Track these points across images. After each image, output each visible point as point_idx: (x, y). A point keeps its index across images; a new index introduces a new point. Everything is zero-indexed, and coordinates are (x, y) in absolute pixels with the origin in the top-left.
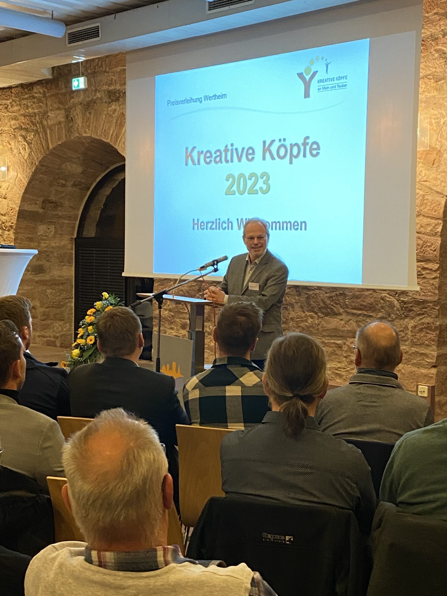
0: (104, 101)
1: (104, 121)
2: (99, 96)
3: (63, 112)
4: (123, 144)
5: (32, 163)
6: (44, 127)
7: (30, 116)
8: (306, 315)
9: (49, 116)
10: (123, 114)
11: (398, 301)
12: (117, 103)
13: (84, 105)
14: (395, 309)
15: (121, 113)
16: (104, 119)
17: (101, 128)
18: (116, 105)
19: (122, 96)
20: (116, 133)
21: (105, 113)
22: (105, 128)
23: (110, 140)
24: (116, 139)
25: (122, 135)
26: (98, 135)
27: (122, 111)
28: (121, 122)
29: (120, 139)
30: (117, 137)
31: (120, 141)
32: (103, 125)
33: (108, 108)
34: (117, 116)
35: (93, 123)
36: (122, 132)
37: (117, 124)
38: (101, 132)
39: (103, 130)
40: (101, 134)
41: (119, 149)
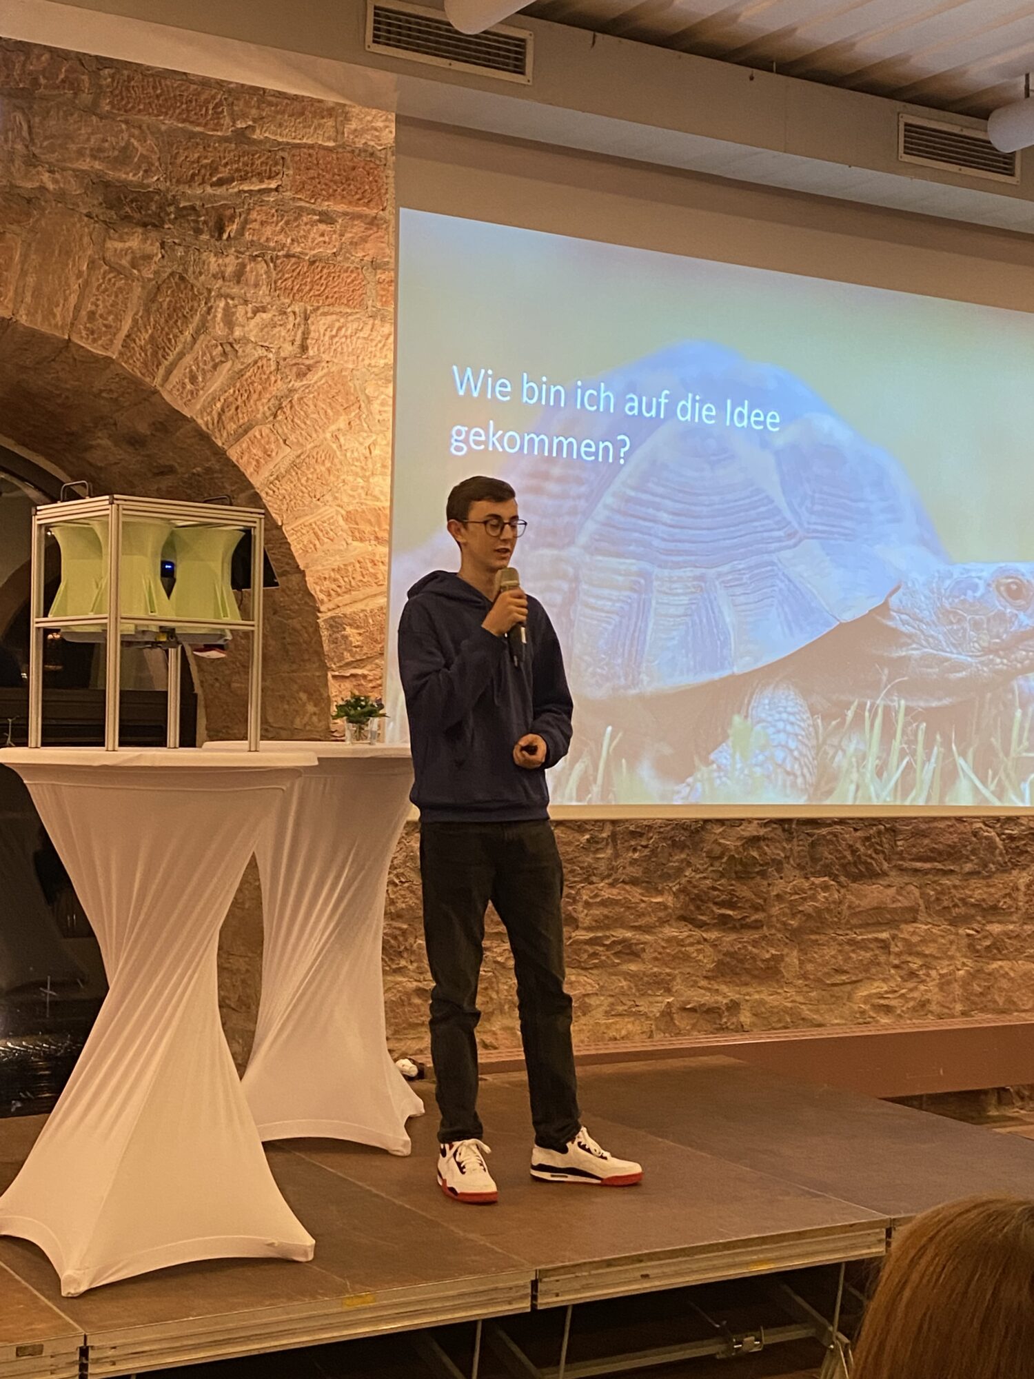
0: (85, 211)
1: (87, 283)
2: (51, 186)
4: (187, 380)
8: (813, 883)
10: (182, 278)
11: (999, 835)
12: (154, 234)
14: (997, 852)
15: (172, 274)
16: (85, 273)
17: (73, 299)
18: (149, 242)
19: (173, 216)
20: (152, 337)
21: (89, 252)
22: (93, 308)
23: (121, 354)
24: (152, 355)
25: (180, 346)
26: (56, 326)
27: (180, 270)
28: (178, 305)
29: (171, 358)
30: (158, 349)
31: (171, 364)
32: (81, 297)
33: (104, 241)
34: (150, 280)
35: (24, 273)
36: (182, 339)
37: (154, 307)
38: (71, 314)
39: (84, 313)
40: (69, 320)
41: (170, 392)
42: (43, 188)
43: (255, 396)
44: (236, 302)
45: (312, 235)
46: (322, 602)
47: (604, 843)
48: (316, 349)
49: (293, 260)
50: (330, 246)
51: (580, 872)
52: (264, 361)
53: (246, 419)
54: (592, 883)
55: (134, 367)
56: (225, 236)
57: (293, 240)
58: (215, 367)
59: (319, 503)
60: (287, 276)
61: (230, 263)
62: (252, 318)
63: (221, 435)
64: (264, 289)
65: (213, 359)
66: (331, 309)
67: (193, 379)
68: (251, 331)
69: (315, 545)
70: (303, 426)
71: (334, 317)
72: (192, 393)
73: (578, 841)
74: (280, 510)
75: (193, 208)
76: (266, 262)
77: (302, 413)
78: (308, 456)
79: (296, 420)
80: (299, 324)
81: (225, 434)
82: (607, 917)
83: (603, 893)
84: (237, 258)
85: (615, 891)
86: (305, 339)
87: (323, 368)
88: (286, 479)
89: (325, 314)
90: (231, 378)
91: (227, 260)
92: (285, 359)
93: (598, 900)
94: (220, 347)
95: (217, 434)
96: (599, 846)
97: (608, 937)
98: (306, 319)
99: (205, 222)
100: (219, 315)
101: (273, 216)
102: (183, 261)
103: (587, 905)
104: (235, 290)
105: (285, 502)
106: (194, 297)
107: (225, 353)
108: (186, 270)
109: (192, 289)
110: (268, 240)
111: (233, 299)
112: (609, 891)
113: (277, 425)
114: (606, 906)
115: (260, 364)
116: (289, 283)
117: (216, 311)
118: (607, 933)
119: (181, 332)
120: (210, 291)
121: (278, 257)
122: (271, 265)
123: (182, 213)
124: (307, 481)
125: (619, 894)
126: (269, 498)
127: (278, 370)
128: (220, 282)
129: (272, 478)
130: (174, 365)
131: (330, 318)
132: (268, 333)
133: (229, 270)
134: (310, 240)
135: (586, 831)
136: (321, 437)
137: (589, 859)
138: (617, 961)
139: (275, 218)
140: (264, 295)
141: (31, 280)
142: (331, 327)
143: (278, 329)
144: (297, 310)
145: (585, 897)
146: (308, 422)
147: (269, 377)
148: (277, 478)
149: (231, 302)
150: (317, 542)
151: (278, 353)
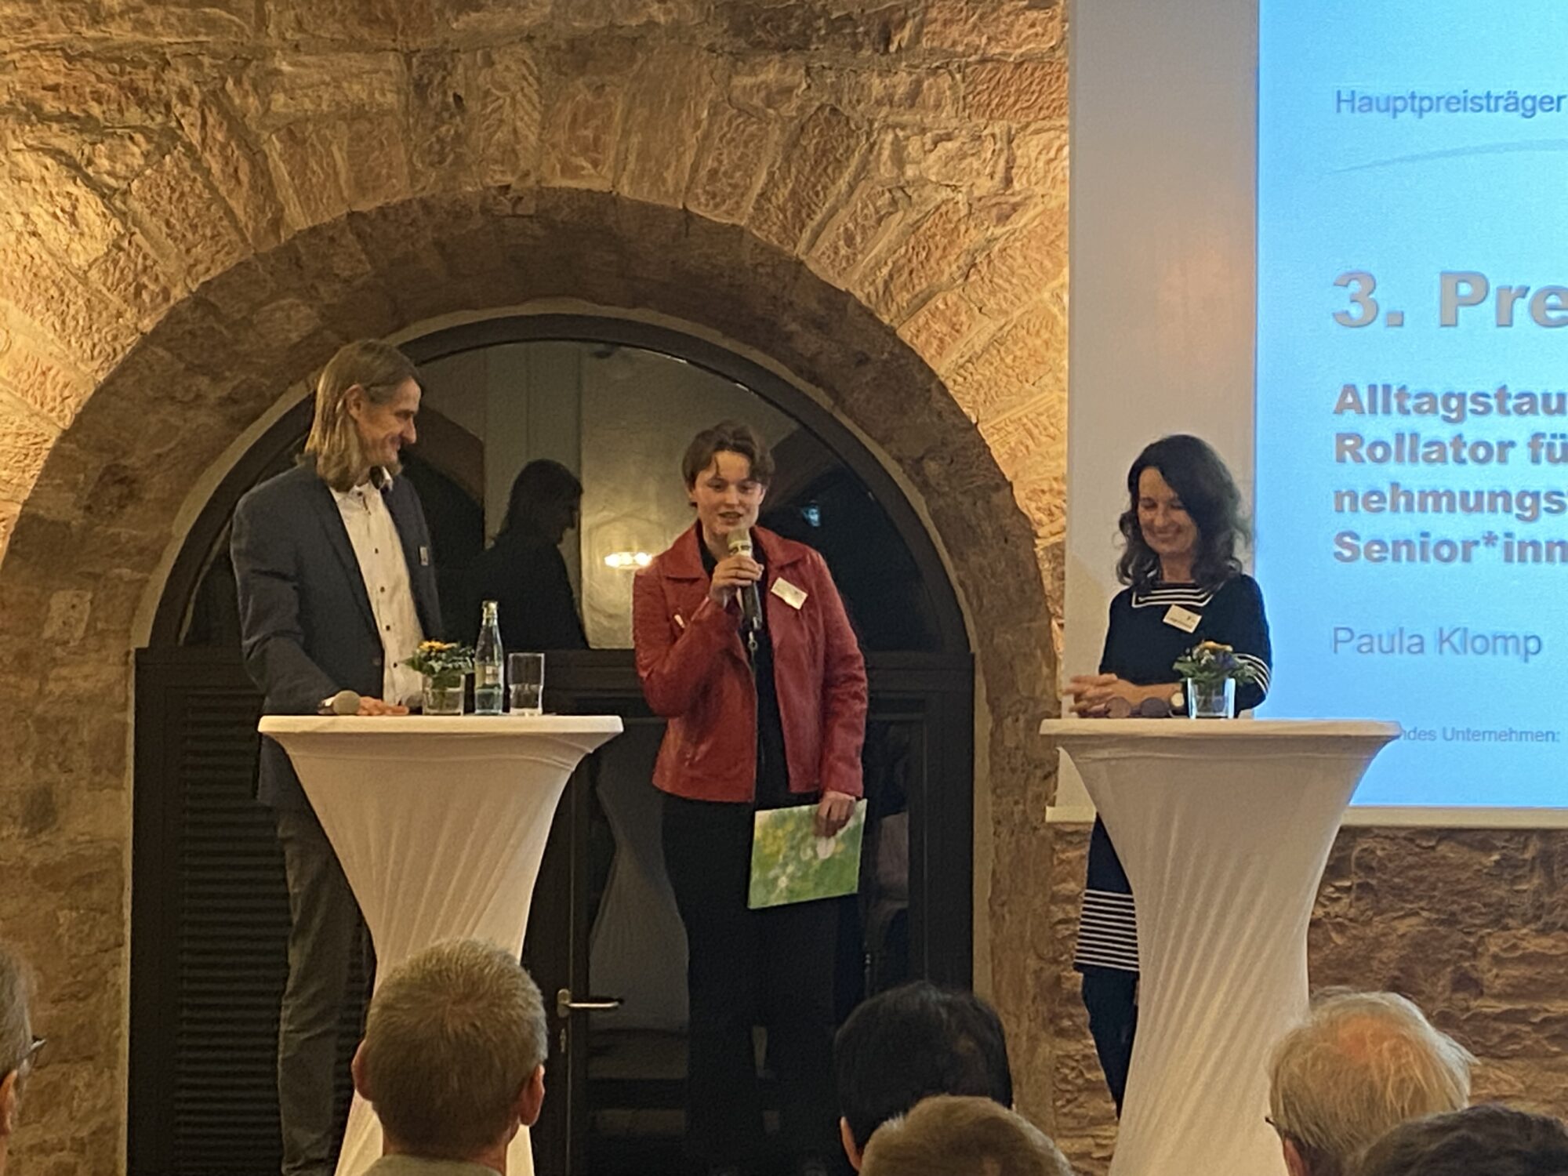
0: (704, 45)
1: (707, 136)
2: (662, 19)
3: (392, 62)
4: (841, 243)
5: (140, 289)
6: (234, 123)
7: (120, 60)
9: (278, 72)
10: (834, 110)
12: (796, 59)
13: (555, 48)
15: (821, 108)
16: (705, 124)
17: (688, 159)
18: (790, 71)
19: (823, 32)
20: (793, 192)
21: (709, 96)
22: (716, 164)
23: (752, 219)
24: (793, 215)
25: (831, 201)
26: (667, 192)
27: (833, 101)
28: (829, 146)
29: (818, 217)
30: (801, 208)
31: (819, 225)
32: (701, 151)
33: (730, 77)
34: (792, 119)
35: (626, 134)
36: (834, 190)
37: (796, 154)
38: (687, 177)
39: (703, 173)
40: (683, 185)
41: (818, 261)
42: (652, 24)
43: (938, 254)
44: (909, 132)
45: (1017, 28)
46: (1040, 524)
47: (1527, 869)
48: (1024, 180)
49: (990, 66)
50: (1045, 38)
51: (1484, 910)
52: (951, 205)
53: (925, 285)
54: (1506, 928)
55: (769, 234)
56: (893, 48)
57: (989, 39)
58: (879, 221)
59: (1034, 389)
60: (980, 88)
61: (902, 81)
62: (931, 151)
63: (889, 310)
64: (949, 109)
65: (877, 211)
66: (1047, 124)
67: (850, 240)
68: (929, 168)
69: (1027, 447)
70: (1006, 286)
71: (1052, 134)
72: (848, 260)
73: (1480, 863)
74: (975, 402)
75: (849, 17)
76: (951, 73)
77: (1004, 269)
78: (1015, 326)
79: (995, 280)
80: (1001, 150)
81: (894, 309)
82: (1531, 980)
83: (1524, 944)
84: (910, 74)
85: (1547, 942)
86: (1009, 169)
87: (1036, 205)
88: (982, 360)
89: (1037, 132)
90: (903, 234)
91: (896, 79)
92: (980, 199)
93: (1519, 953)
94: (887, 195)
95: (883, 310)
96: (1519, 872)
97: (1537, 1012)
98: (1010, 142)
99: (867, 33)
100: (886, 153)
101: (961, 10)
102: (836, 89)
103: (1497, 960)
104: (907, 118)
105: (982, 392)
106: (851, 134)
107: (894, 202)
108: (839, 101)
109: (848, 123)
110: (954, 44)
111: (903, 128)
112: (1538, 941)
113: (968, 288)
114: (1530, 964)
115: (943, 209)
116: (985, 96)
117: (881, 148)
118: (1536, 1005)
119: (833, 183)
120: (871, 122)
121: (968, 65)
122: (958, 77)
123: (835, 26)
124: (1014, 360)
125: (1555, 946)
126: (957, 388)
127: (970, 213)
128: (885, 110)
129: (960, 362)
130: (822, 225)
131: (1045, 137)
132: (955, 167)
133: (901, 90)
134: (1014, 36)
135: (1494, 848)
136: (1035, 298)
137: (1501, 893)
138: (1556, 1049)
139: (964, 14)
140: (949, 119)
141: (635, 140)
142: (1047, 147)
143: (969, 160)
144: (997, 131)
145: (1493, 949)
146: (1014, 281)
147: (956, 227)
148: (969, 361)
149: (901, 134)
150: (1030, 442)
151: (970, 192)
